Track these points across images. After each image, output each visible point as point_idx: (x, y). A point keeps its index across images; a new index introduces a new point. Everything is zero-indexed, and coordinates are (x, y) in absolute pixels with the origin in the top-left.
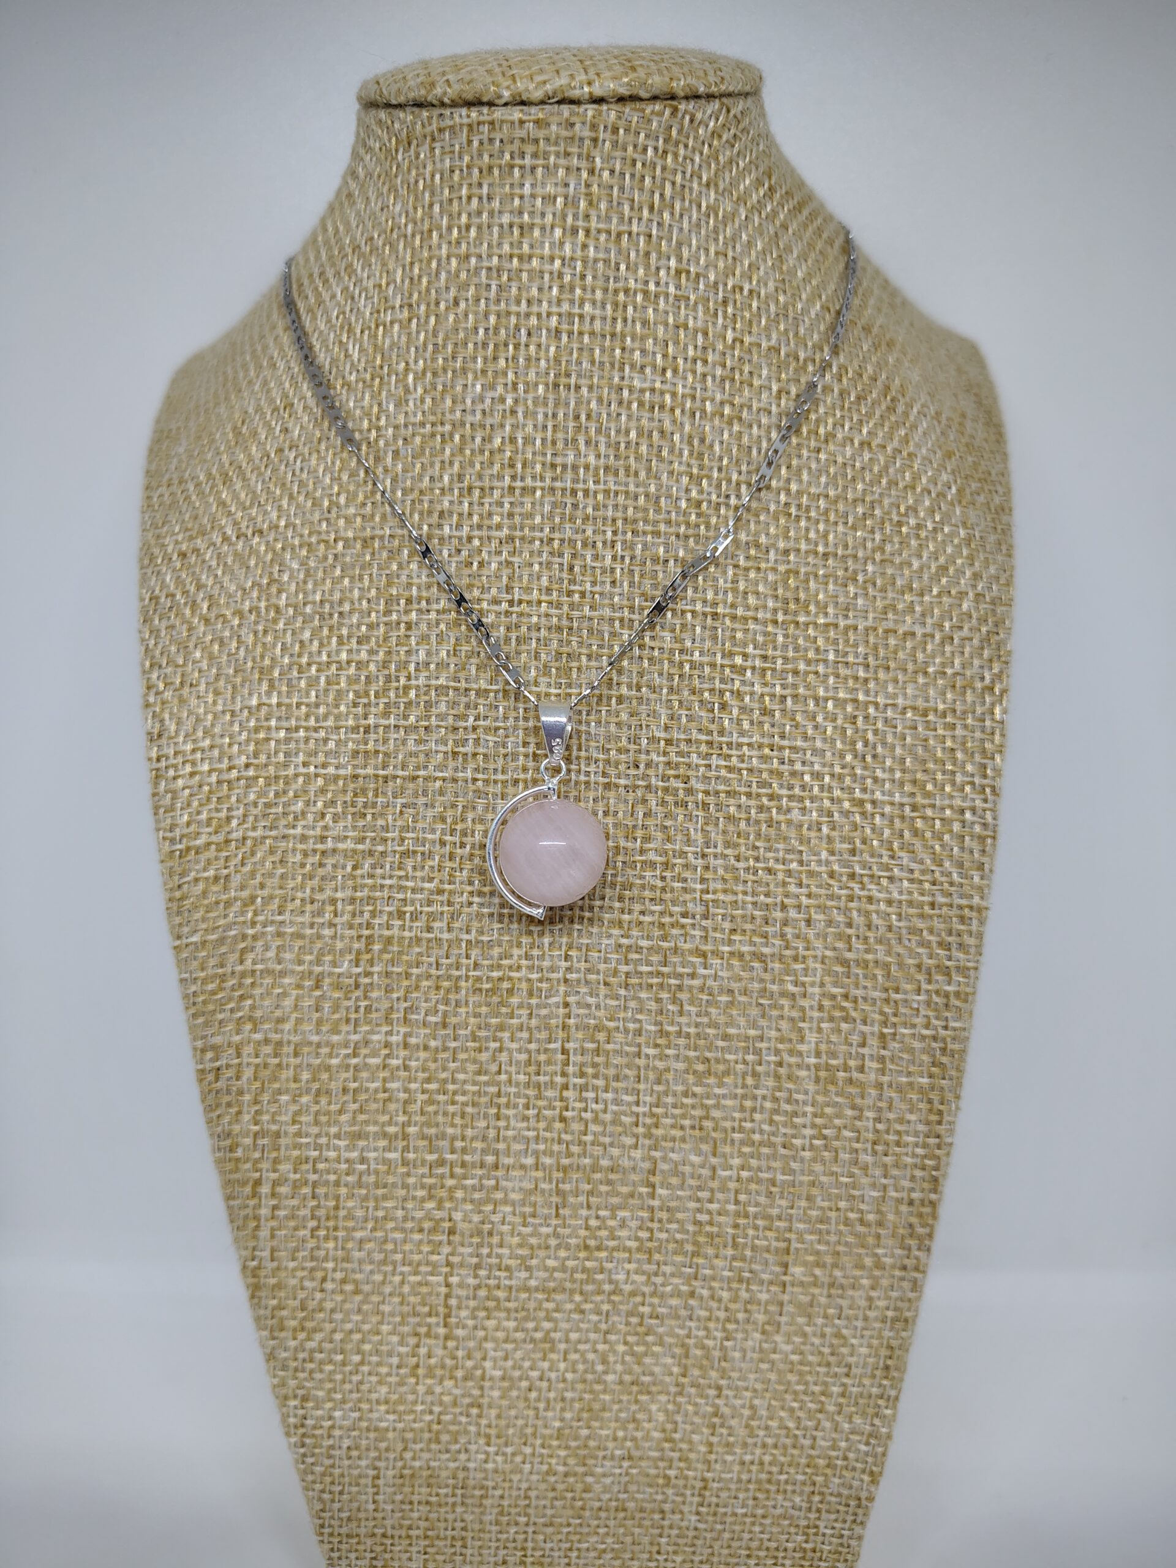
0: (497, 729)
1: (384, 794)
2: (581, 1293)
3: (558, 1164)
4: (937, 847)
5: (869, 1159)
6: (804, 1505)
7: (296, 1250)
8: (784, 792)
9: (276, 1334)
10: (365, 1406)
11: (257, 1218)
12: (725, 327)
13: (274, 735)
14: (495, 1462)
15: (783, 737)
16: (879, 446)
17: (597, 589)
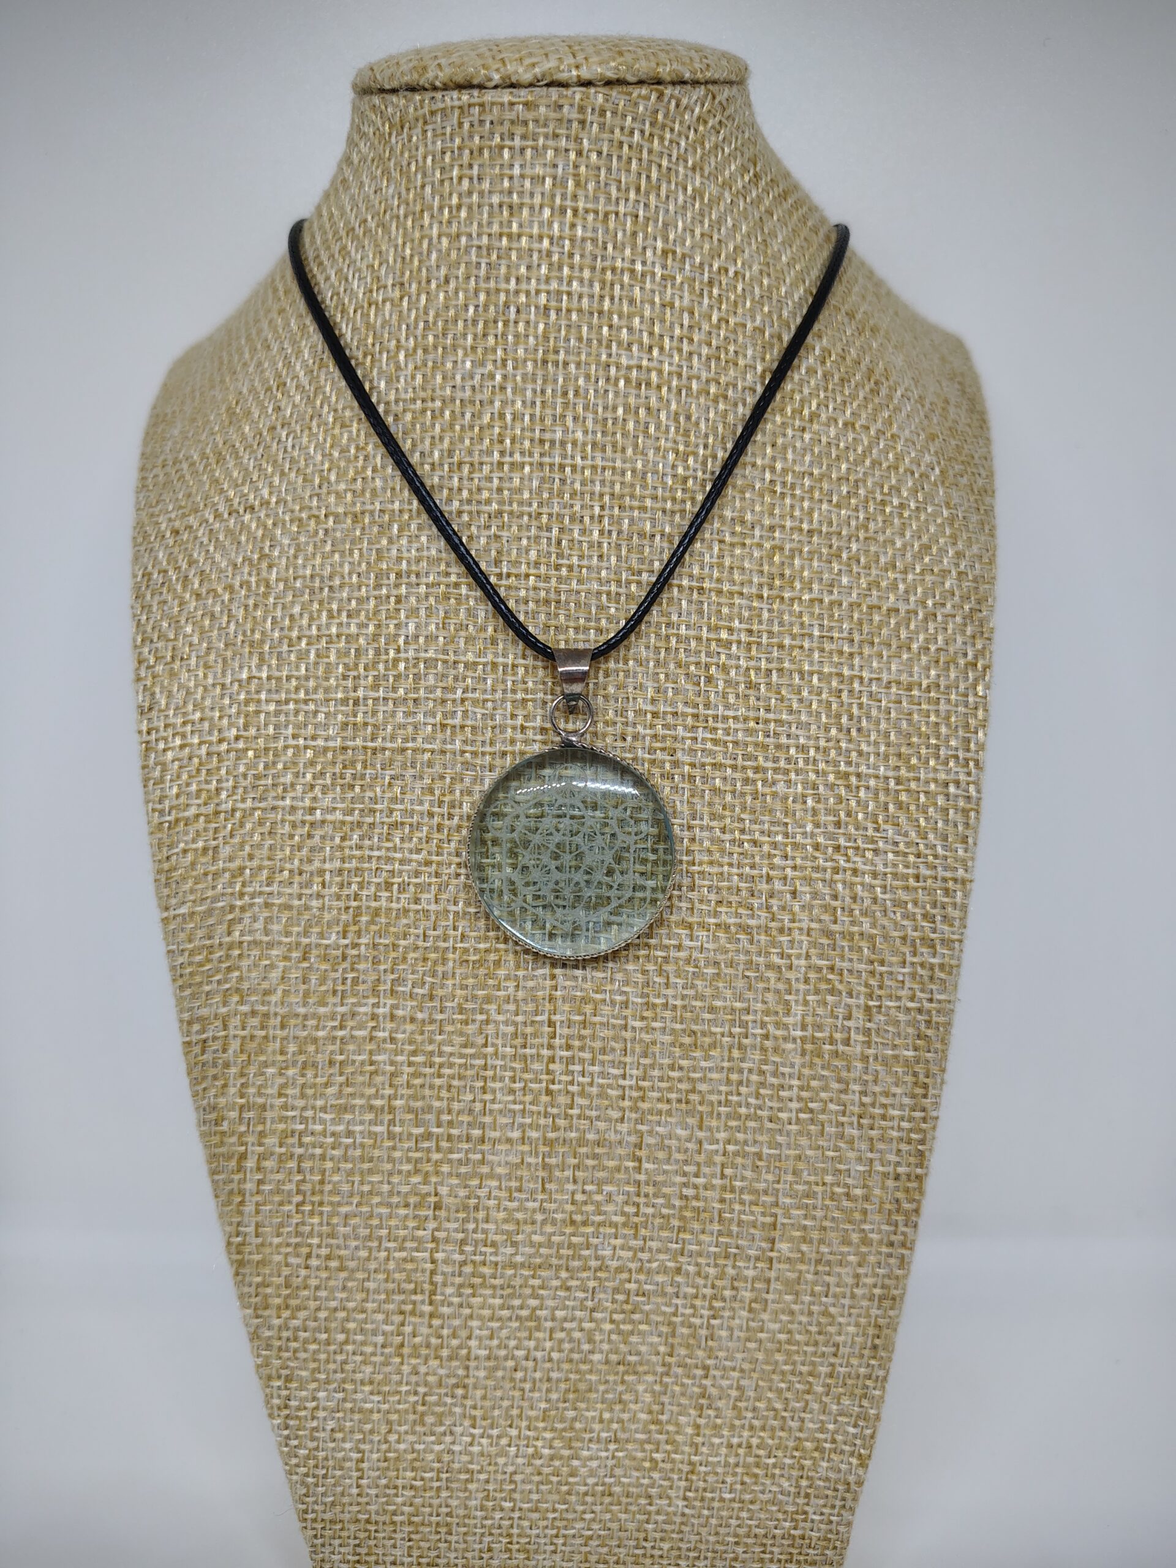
0: (485, 701)
1: (373, 766)
2: (567, 1270)
3: (545, 1138)
4: (922, 820)
5: (855, 1132)
6: (793, 1490)
7: (281, 1225)
8: (770, 764)
9: (260, 1312)
10: (349, 1387)
11: (242, 1193)
12: (711, 307)
13: (264, 707)
14: (480, 1444)
15: (768, 710)
16: (862, 426)
17: (585, 562)
